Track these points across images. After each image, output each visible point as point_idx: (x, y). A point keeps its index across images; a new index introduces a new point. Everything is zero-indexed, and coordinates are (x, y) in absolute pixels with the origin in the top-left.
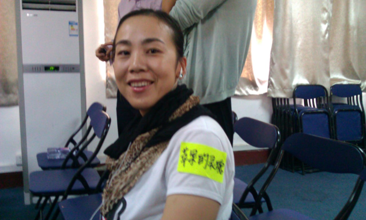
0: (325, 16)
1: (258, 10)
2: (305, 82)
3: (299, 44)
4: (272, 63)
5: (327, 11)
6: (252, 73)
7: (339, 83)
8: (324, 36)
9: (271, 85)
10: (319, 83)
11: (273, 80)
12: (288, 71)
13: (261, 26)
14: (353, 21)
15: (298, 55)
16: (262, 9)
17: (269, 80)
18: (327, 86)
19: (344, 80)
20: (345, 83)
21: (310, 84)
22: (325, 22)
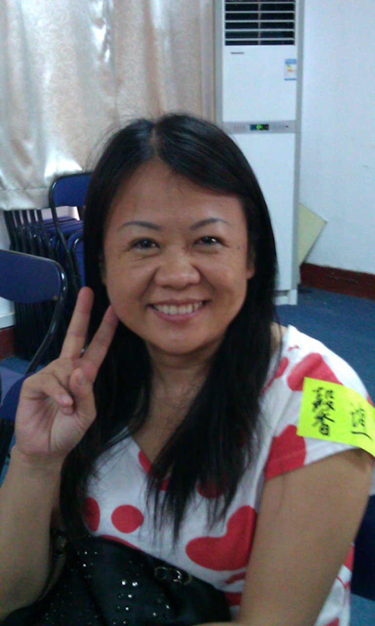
0: (98, 7)
3: (47, 77)
8: (102, 57)
12: (30, 146)
22: (99, 23)
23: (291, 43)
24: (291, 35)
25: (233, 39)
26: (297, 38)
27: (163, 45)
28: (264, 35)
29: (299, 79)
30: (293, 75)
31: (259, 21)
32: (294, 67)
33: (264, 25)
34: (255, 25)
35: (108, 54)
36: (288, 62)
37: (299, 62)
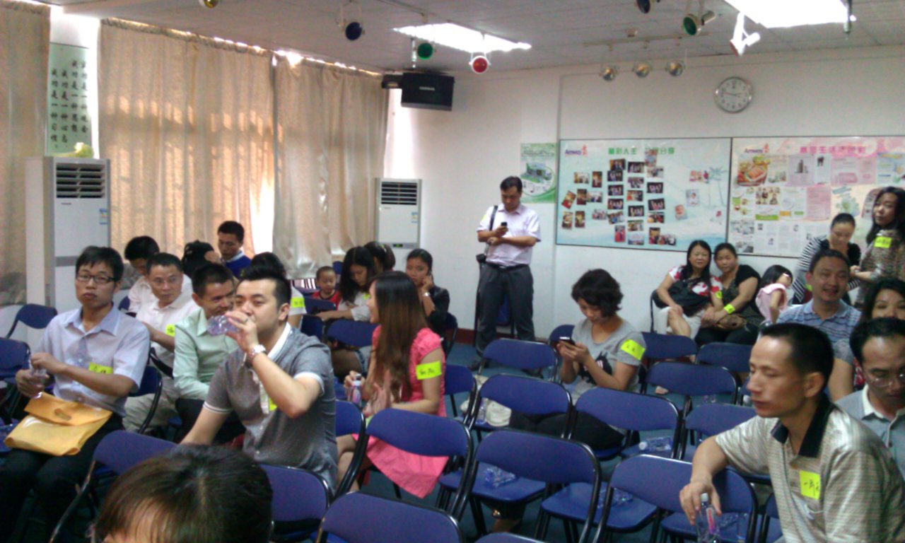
0: (322, 185)
5: (324, 181)
8: (323, 209)
12: (292, 250)
14: (348, 191)
15: (300, 230)
22: (322, 193)
23: (415, 204)
24: (415, 200)
25: (386, 201)
26: (417, 202)
27: (349, 203)
28: (401, 199)
29: (419, 222)
30: (416, 220)
31: (399, 188)
32: (416, 216)
33: (402, 191)
34: (396, 191)
35: (325, 207)
36: (413, 214)
37: (419, 214)
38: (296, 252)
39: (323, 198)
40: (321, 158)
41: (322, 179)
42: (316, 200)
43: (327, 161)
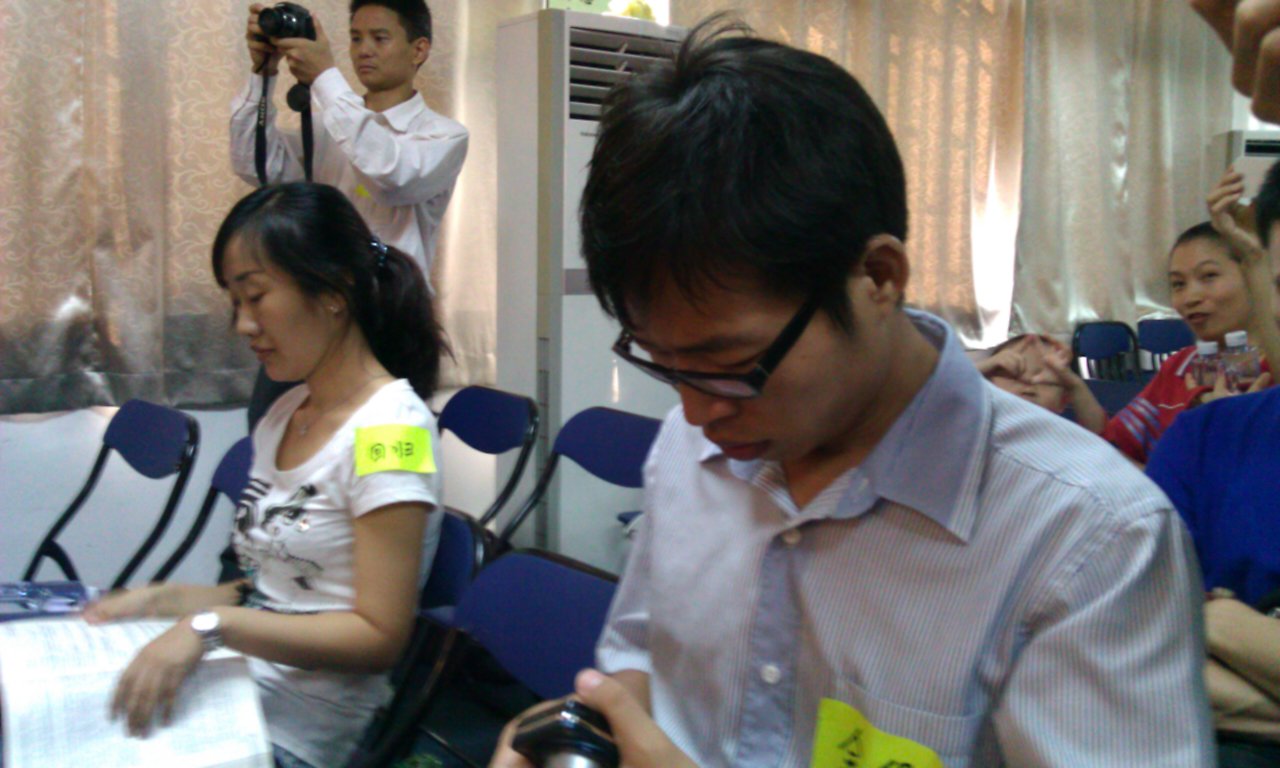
0: (1120, 142)
1: (979, 123)
2: (1090, 314)
3: (1071, 214)
4: (1018, 266)
5: (1124, 133)
6: (971, 291)
7: (1147, 317)
8: (1120, 197)
9: (1015, 324)
10: (1117, 317)
11: (1019, 310)
12: (1058, 287)
13: (985, 167)
14: (1168, 161)
15: (1071, 246)
16: (988, 122)
17: (1013, 309)
18: (1133, 325)
19: (1154, 310)
20: (1158, 316)
21: (1101, 320)
22: (1120, 161)
35: (1126, 195)
38: (1066, 291)
39: (1120, 172)
40: (1119, 79)
41: (1119, 128)
42: (1107, 174)
43: (1129, 90)
